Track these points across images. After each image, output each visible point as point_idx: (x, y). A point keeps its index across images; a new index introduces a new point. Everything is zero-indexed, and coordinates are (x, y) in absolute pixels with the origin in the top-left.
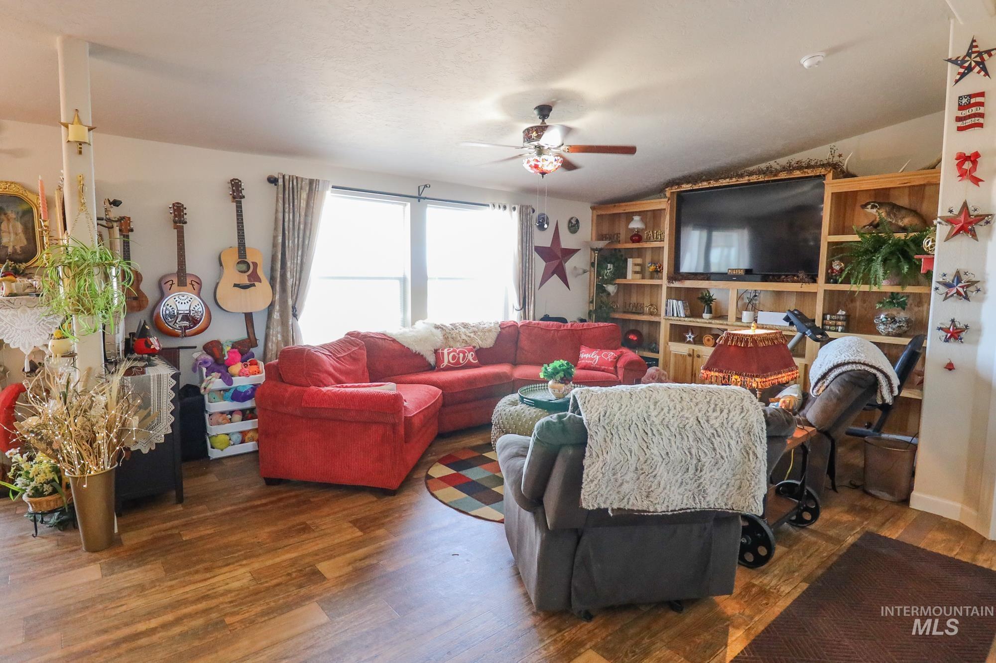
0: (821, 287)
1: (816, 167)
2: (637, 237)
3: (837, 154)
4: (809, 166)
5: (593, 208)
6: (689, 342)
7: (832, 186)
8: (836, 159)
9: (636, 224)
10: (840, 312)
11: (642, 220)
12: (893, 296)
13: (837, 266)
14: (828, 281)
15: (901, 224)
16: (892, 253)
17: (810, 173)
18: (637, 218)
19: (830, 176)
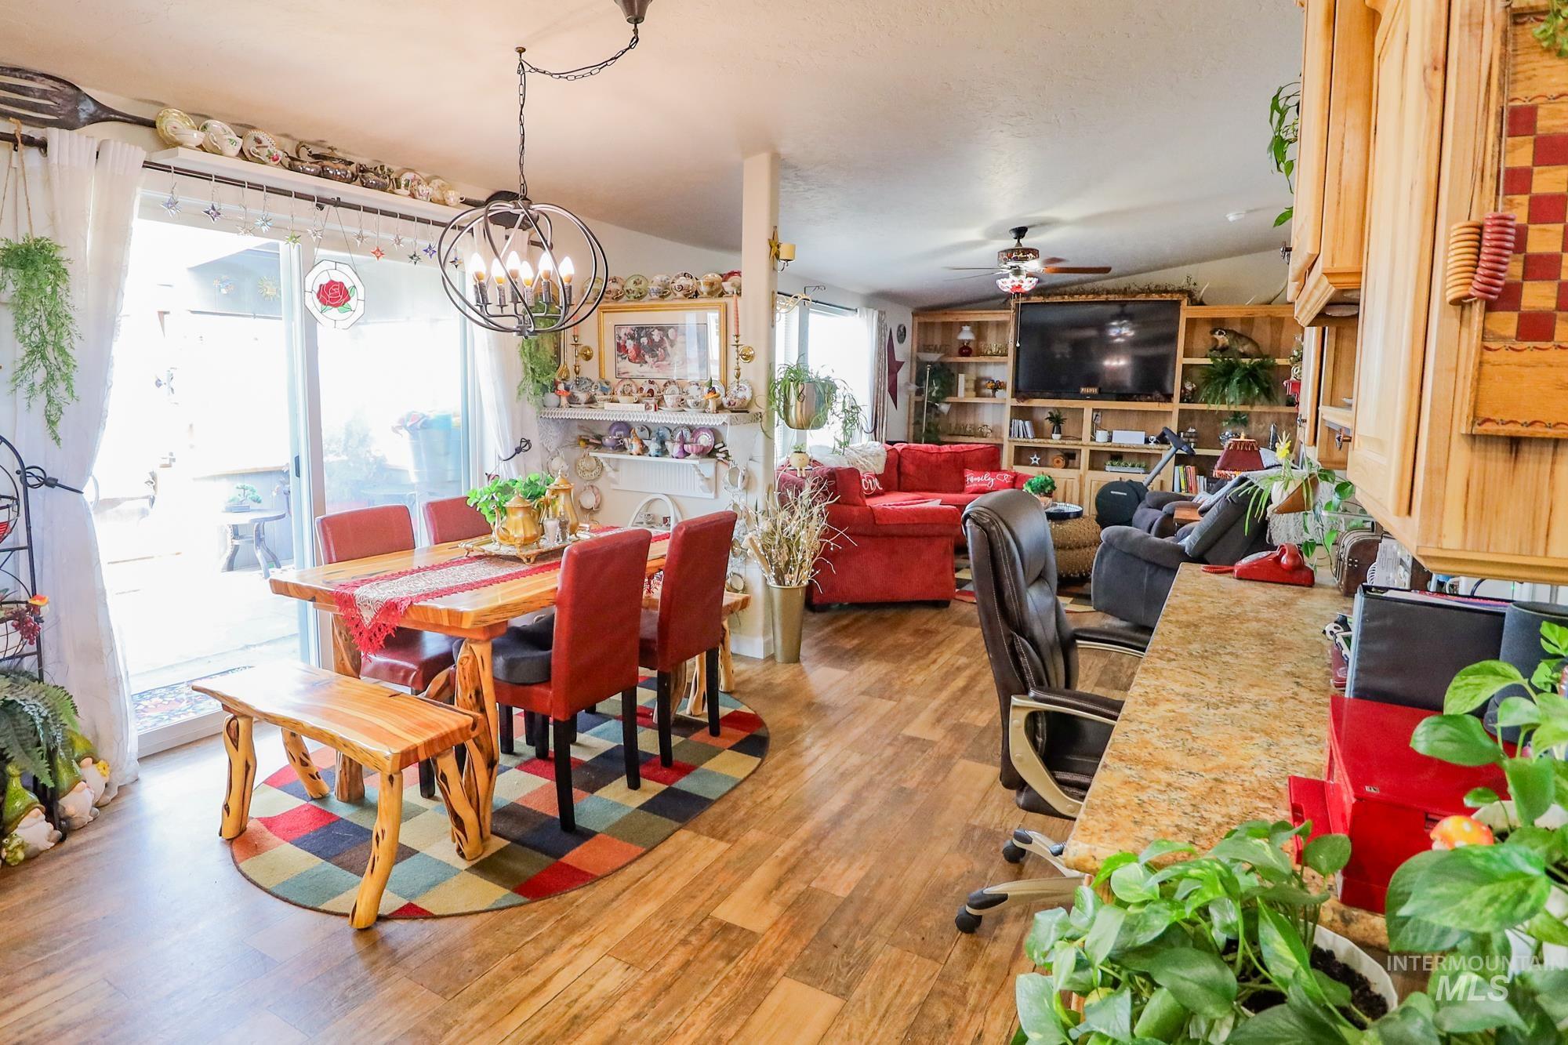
0: (1176, 406)
1: (1172, 292)
2: (965, 351)
3: (1192, 282)
4: (1166, 291)
5: (914, 315)
6: (1035, 465)
7: (1186, 312)
8: (1192, 286)
9: (966, 335)
10: (1190, 430)
11: (972, 331)
12: (1236, 414)
13: (1189, 388)
14: (1182, 401)
15: (1241, 350)
16: (1244, 377)
17: (1168, 297)
18: (966, 328)
19: (1185, 302)
